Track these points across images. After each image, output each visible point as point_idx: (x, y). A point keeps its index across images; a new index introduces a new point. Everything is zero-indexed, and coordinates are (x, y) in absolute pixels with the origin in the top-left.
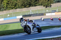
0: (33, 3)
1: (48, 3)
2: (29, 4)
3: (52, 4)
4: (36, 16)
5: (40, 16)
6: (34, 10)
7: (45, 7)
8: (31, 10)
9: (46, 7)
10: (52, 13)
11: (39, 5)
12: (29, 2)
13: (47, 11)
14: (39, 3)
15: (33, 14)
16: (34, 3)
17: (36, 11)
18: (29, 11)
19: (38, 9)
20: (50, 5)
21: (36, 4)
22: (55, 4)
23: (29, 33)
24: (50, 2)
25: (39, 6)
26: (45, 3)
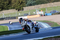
0: (5, 6)
1: (20, 6)
2: (2, 8)
3: (24, 8)
4: (8, 19)
5: (12, 19)
6: (7, 13)
7: (17, 10)
8: (3, 14)
9: (19, 11)
10: (24, 17)
11: (12, 8)
12: (2, 6)
13: (20, 14)
14: (11, 6)
15: (5, 17)
16: (7, 7)
17: (8, 14)
18: (2, 15)
19: (10, 12)
20: (23, 8)
21: (9, 8)
22: (27, 7)
23: (29, 32)
24: (22, 6)
25: (11, 10)
26: (17, 6)
